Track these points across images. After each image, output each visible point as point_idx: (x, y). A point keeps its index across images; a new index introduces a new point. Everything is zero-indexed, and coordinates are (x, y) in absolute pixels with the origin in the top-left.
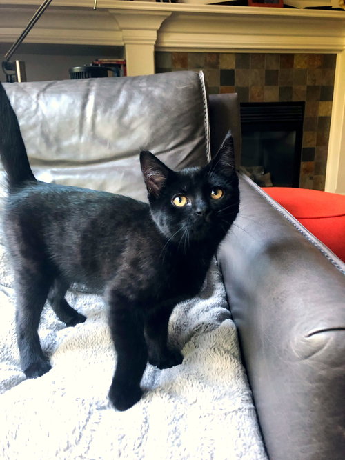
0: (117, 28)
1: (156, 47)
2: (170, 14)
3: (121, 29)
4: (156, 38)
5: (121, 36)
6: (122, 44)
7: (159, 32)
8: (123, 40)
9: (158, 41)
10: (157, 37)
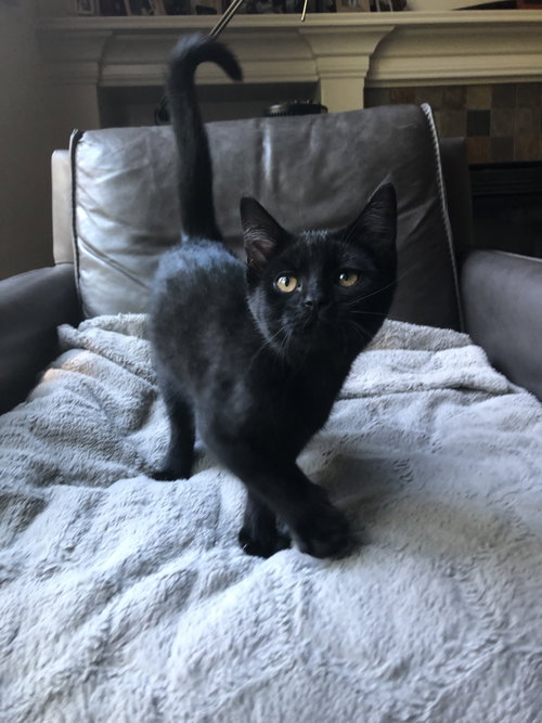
0: (309, 55)
1: (367, 80)
2: (391, 29)
3: (315, 57)
4: (367, 68)
5: (314, 67)
6: (315, 78)
7: (374, 58)
8: (318, 73)
9: (371, 72)
10: (370, 66)
